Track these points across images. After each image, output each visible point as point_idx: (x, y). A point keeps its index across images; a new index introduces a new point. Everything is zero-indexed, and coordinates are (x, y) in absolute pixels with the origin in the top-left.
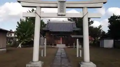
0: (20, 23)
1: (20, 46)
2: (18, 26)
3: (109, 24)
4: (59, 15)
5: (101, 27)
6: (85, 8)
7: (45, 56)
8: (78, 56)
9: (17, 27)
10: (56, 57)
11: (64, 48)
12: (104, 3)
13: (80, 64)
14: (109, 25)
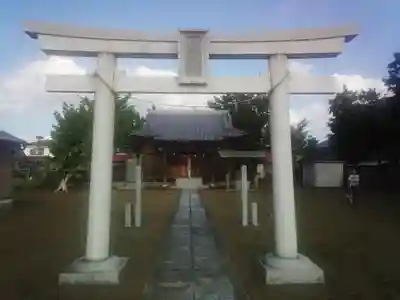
0: (63, 116)
1: (63, 185)
2: (56, 124)
3: (331, 116)
4: (182, 85)
5: (304, 125)
6: (279, 57)
7: (138, 223)
8: (245, 223)
9: (53, 129)
10: (175, 226)
11: (199, 191)
12: (348, 38)
13: (265, 267)
14: (332, 120)
